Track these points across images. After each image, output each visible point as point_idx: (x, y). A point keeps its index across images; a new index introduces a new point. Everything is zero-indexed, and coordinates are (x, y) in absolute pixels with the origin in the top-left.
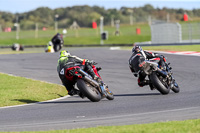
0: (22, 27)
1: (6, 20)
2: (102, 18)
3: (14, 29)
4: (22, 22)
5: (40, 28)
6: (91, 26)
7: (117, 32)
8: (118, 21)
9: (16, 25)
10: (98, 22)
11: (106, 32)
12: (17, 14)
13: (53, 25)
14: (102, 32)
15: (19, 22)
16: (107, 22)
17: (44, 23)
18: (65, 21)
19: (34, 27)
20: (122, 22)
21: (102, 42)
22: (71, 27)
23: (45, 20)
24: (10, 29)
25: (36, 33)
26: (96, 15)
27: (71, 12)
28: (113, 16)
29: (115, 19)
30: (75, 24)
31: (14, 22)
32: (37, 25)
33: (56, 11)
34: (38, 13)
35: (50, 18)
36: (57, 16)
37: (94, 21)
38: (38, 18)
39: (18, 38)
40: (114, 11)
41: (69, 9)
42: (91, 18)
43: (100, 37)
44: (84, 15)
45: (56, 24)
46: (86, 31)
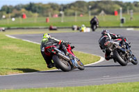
0: (66, 14)
1: (54, 9)
2: (121, 9)
3: (60, 15)
4: (66, 11)
5: (79, 15)
6: (113, 14)
7: (131, 18)
8: (132, 11)
9: (61, 12)
10: (119, 11)
11: (124, 18)
12: (62, 5)
13: (87, 13)
14: (121, 18)
15: (63, 10)
16: (124, 11)
17: (81, 11)
18: (96, 10)
19: (74, 14)
20: (134, 11)
21: (121, 25)
22: (100, 15)
23: (82, 9)
24: (57, 16)
25: (76, 18)
26: (117, 6)
27: (100, 4)
28: (128, 7)
29: (130, 9)
30: (103, 12)
31: (60, 10)
32: (76, 13)
33: (89, 3)
34: (77, 4)
35: (86, 8)
36: (90, 7)
37: (116, 10)
38: (77, 8)
39: (62, 21)
40: (129, 4)
41: (98, 2)
42: (114, 8)
43: (120, 21)
44: (109, 6)
45: (90, 12)
46: (111, 17)
